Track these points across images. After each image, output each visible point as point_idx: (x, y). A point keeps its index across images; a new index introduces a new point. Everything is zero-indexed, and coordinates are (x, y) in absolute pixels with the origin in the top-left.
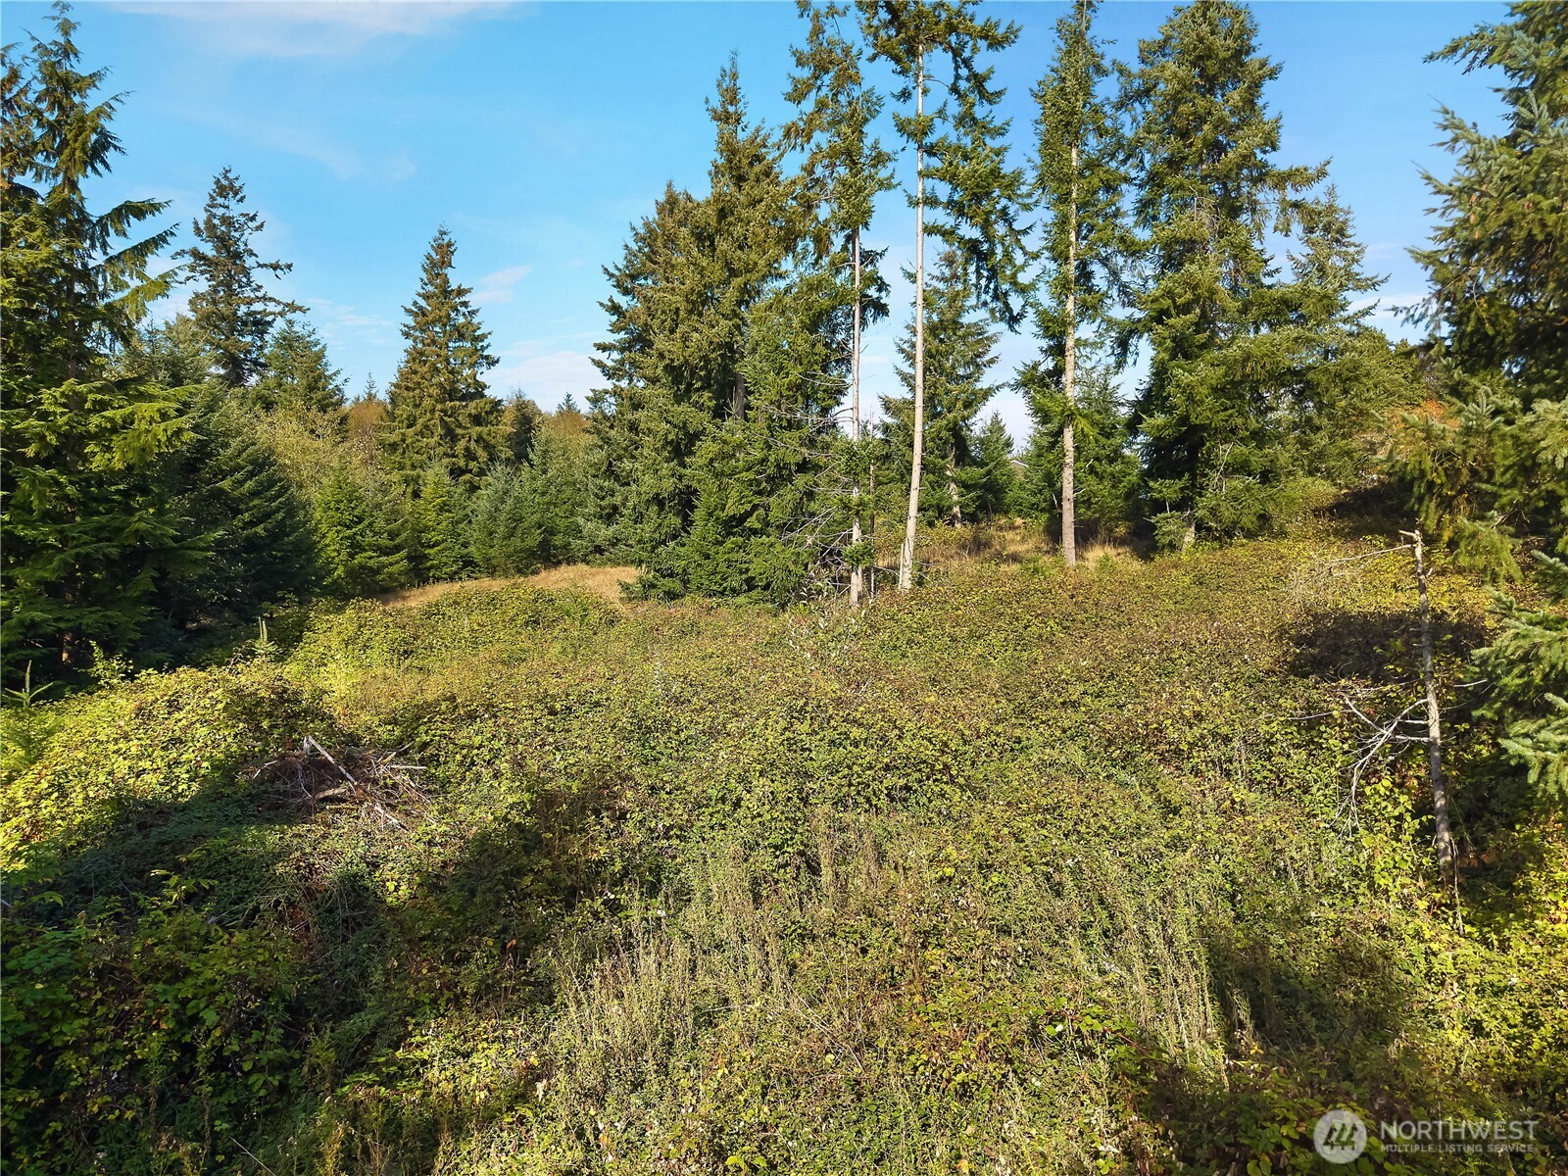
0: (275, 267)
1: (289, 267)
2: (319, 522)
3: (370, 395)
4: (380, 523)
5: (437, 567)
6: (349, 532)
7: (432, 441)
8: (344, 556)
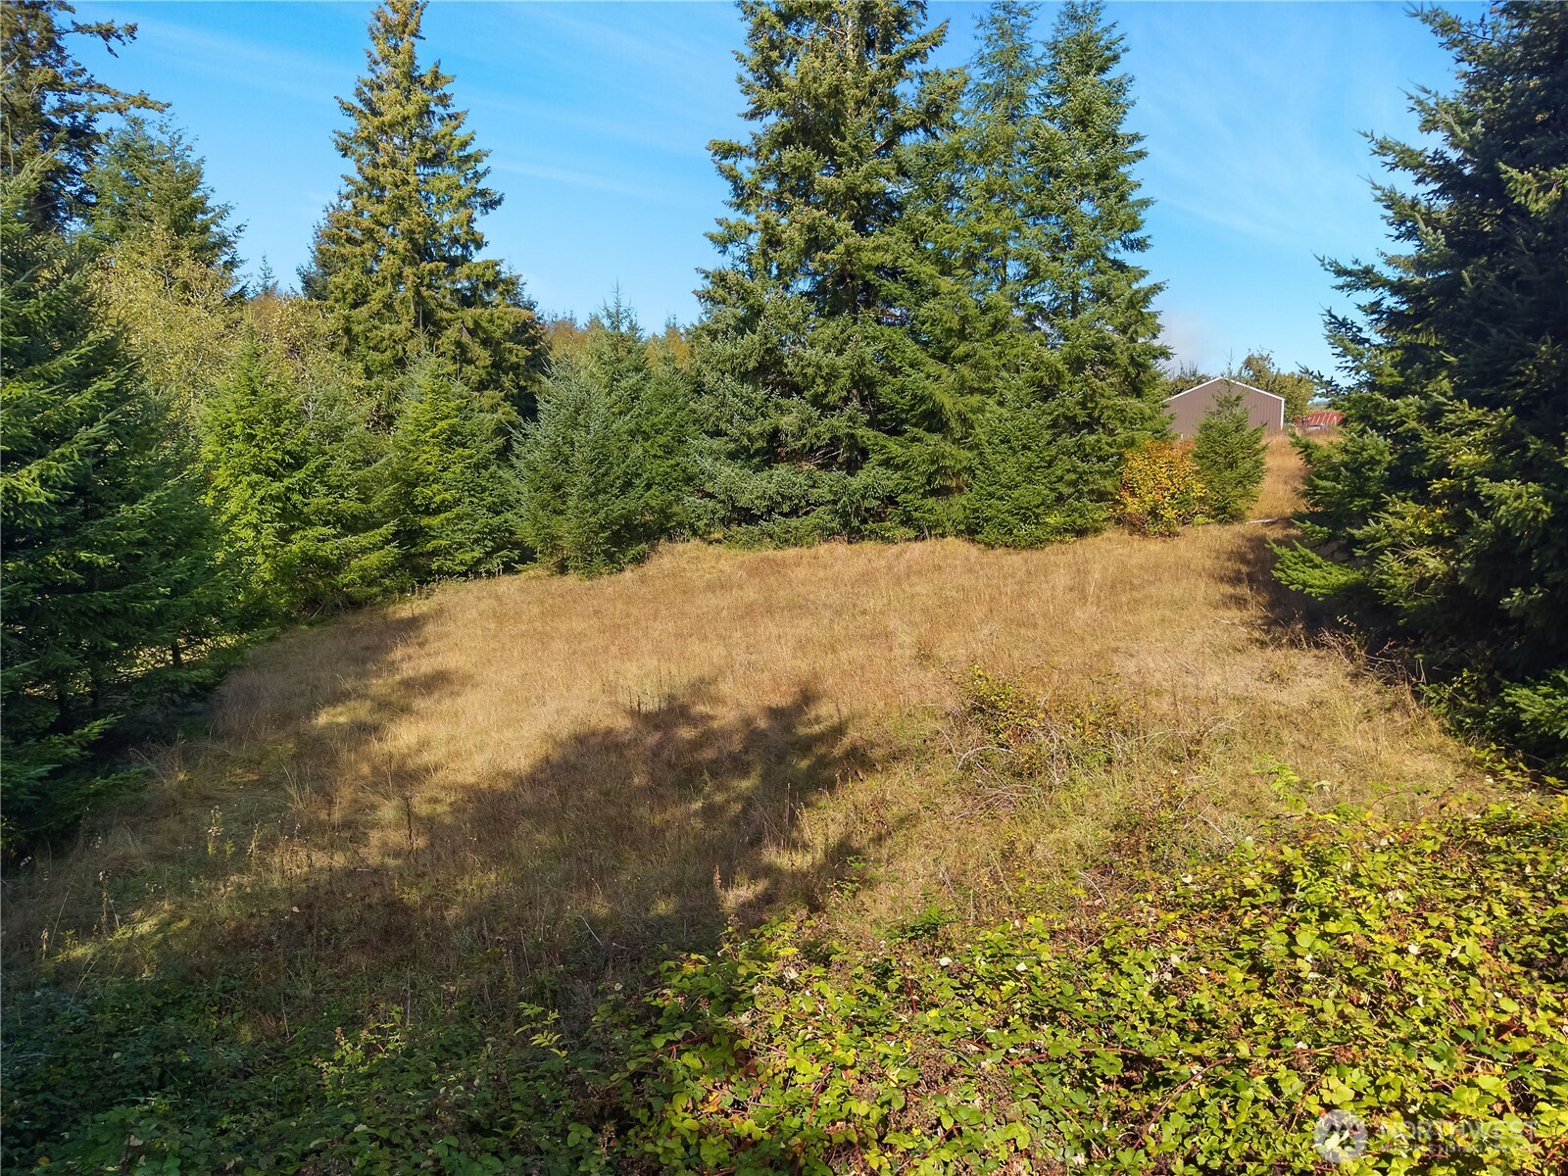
0: (107, 33)
1: (132, 30)
2: (212, 465)
3: (266, 288)
4: (340, 468)
5: (446, 552)
6: (277, 487)
7: (400, 330)
8: (268, 536)
